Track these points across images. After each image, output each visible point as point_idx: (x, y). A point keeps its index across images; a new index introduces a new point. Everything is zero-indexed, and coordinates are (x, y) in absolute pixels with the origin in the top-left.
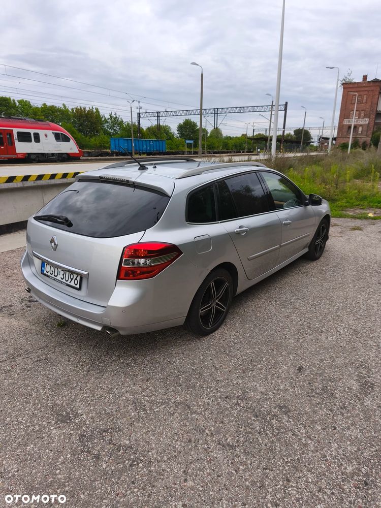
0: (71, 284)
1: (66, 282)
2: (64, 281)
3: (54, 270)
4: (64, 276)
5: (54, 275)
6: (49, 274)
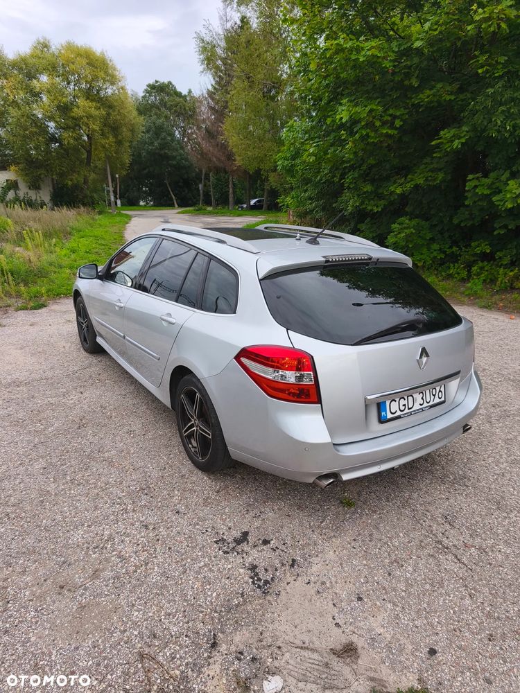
0: (435, 402)
2: (425, 404)
3: (405, 402)
4: (424, 398)
5: (409, 409)
6: (399, 413)
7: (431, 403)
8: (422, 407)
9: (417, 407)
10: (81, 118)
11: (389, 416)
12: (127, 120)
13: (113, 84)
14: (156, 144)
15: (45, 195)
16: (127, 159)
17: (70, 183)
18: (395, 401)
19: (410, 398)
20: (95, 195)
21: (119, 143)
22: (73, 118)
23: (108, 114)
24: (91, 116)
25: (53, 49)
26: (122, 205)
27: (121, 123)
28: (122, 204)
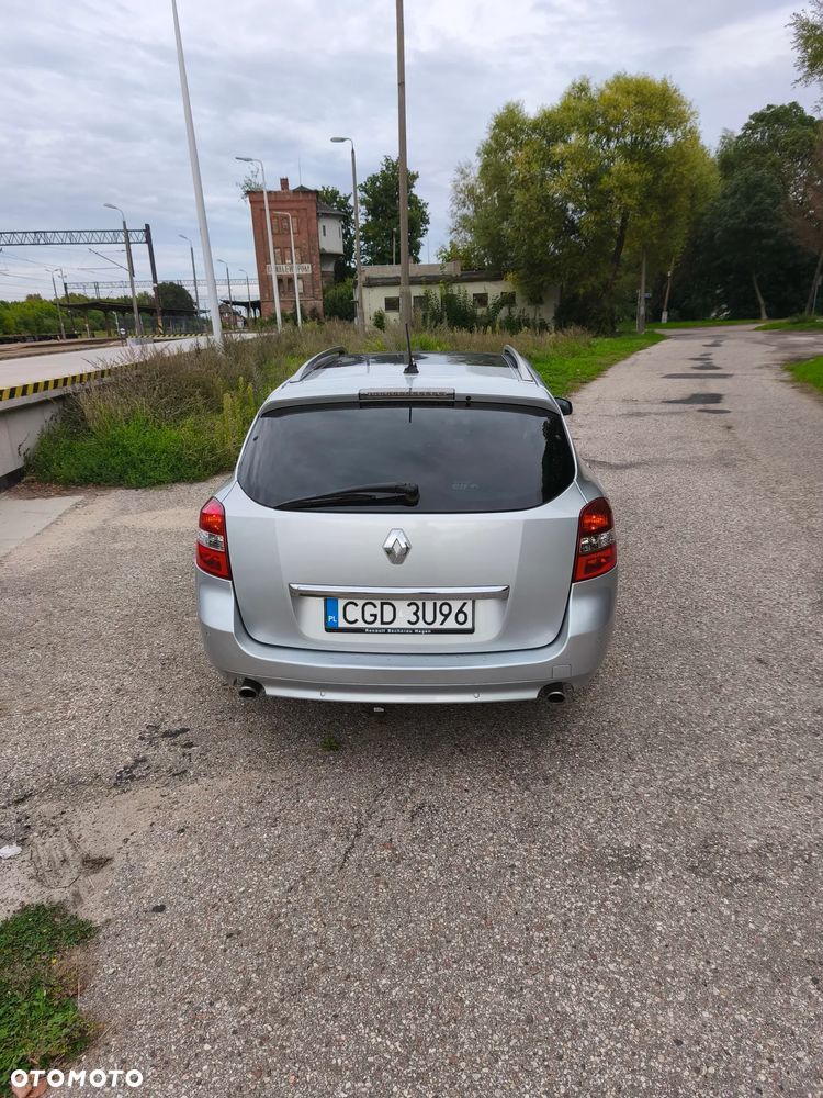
0: (445, 626)
1: (432, 626)
2: (421, 625)
3: (378, 611)
4: (420, 614)
5: (382, 623)
6: (361, 624)
7: (436, 625)
8: (413, 626)
9: (401, 623)
10: (611, 191)
11: (342, 624)
12: (685, 183)
13: (671, 127)
14: (743, 214)
15: (547, 313)
16: (678, 245)
17: (582, 291)
18: (356, 605)
19: (387, 608)
20: (617, 307)
21: (668, 221)
22: (601, 192)
23: (657, 178)
24: (627, 186)
25: (593, 92)
26: (668, 321)
27: (674, 189)
28: (670, 319)
